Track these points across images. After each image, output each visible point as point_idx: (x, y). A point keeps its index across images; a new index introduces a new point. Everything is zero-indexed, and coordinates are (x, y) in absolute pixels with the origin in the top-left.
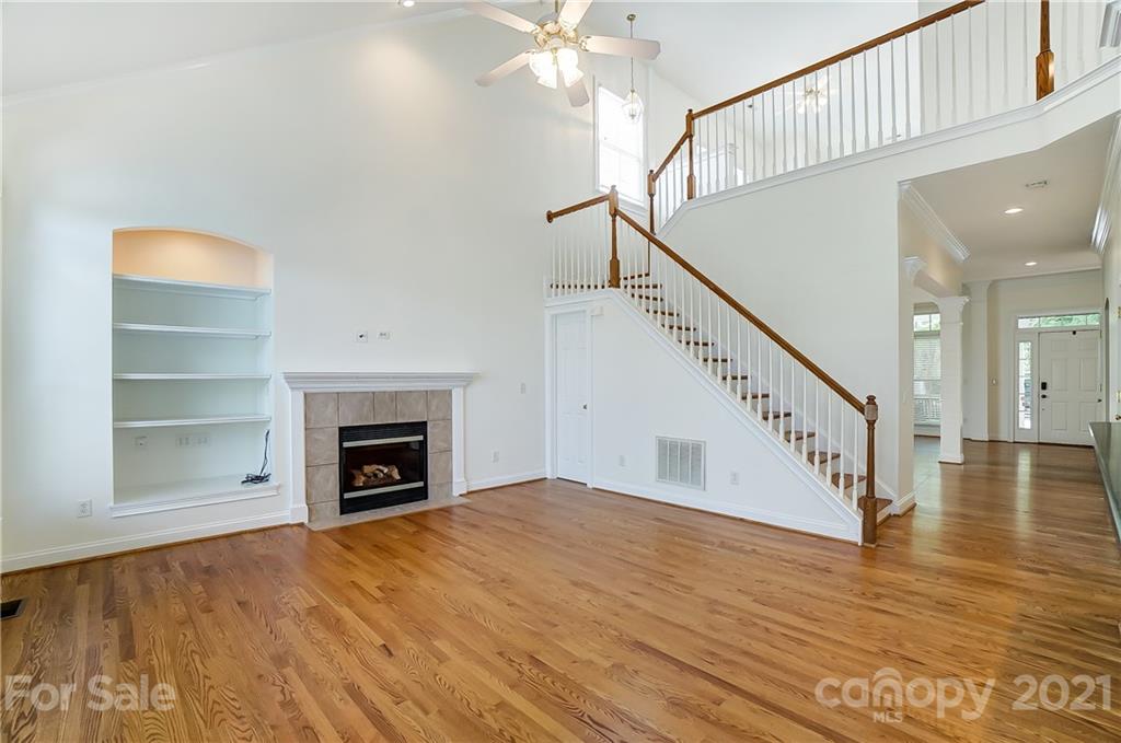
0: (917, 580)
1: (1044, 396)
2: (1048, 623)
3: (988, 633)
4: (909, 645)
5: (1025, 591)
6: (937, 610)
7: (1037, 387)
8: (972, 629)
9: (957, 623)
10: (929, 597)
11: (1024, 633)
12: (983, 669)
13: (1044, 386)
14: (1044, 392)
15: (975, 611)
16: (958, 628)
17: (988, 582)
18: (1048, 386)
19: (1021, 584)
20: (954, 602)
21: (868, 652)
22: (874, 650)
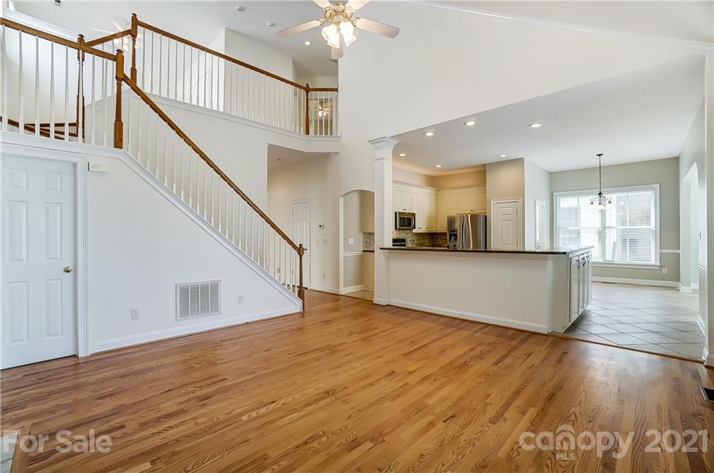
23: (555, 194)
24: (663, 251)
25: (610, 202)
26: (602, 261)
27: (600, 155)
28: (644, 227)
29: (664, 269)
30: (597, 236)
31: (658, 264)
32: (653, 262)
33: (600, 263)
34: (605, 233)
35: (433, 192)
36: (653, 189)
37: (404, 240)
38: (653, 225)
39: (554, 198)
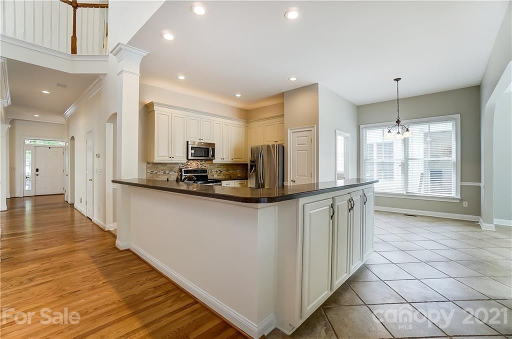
0: (42, 264)
1: (37, 175)
2: (100, 255)
3: (89, 267)
4: (67, 288)
5: (85, 249)
6: (63, 270)
7: (34, 171)
8: (83, 269)
9: (76, 270)
10: (55, 268)
11: (98, 261)
12: (98, 279)
13: (37, 170)
14: (37, 173)
15: (77, 264)
16: (78, 272)
17: (70, 252)
18: (39, 170)
19: (81, 247)
20: (67, 264)
21: (54, 302)
22: (56, 299)
23: (361, 126)
24: (464, 184)
25: (407, 130)
26: (405, 193)
27: (397, 80)
28: (445, 158)
29: (464, 202)
30: (400, 168)
31: (459, 197)
32: (453, 195)
33: (403, 195)
34: (408, 165)
35: (242, 124)
36: (454, 119)
37: (205, 171)
38: (454, 157)
39: (361, 130)
